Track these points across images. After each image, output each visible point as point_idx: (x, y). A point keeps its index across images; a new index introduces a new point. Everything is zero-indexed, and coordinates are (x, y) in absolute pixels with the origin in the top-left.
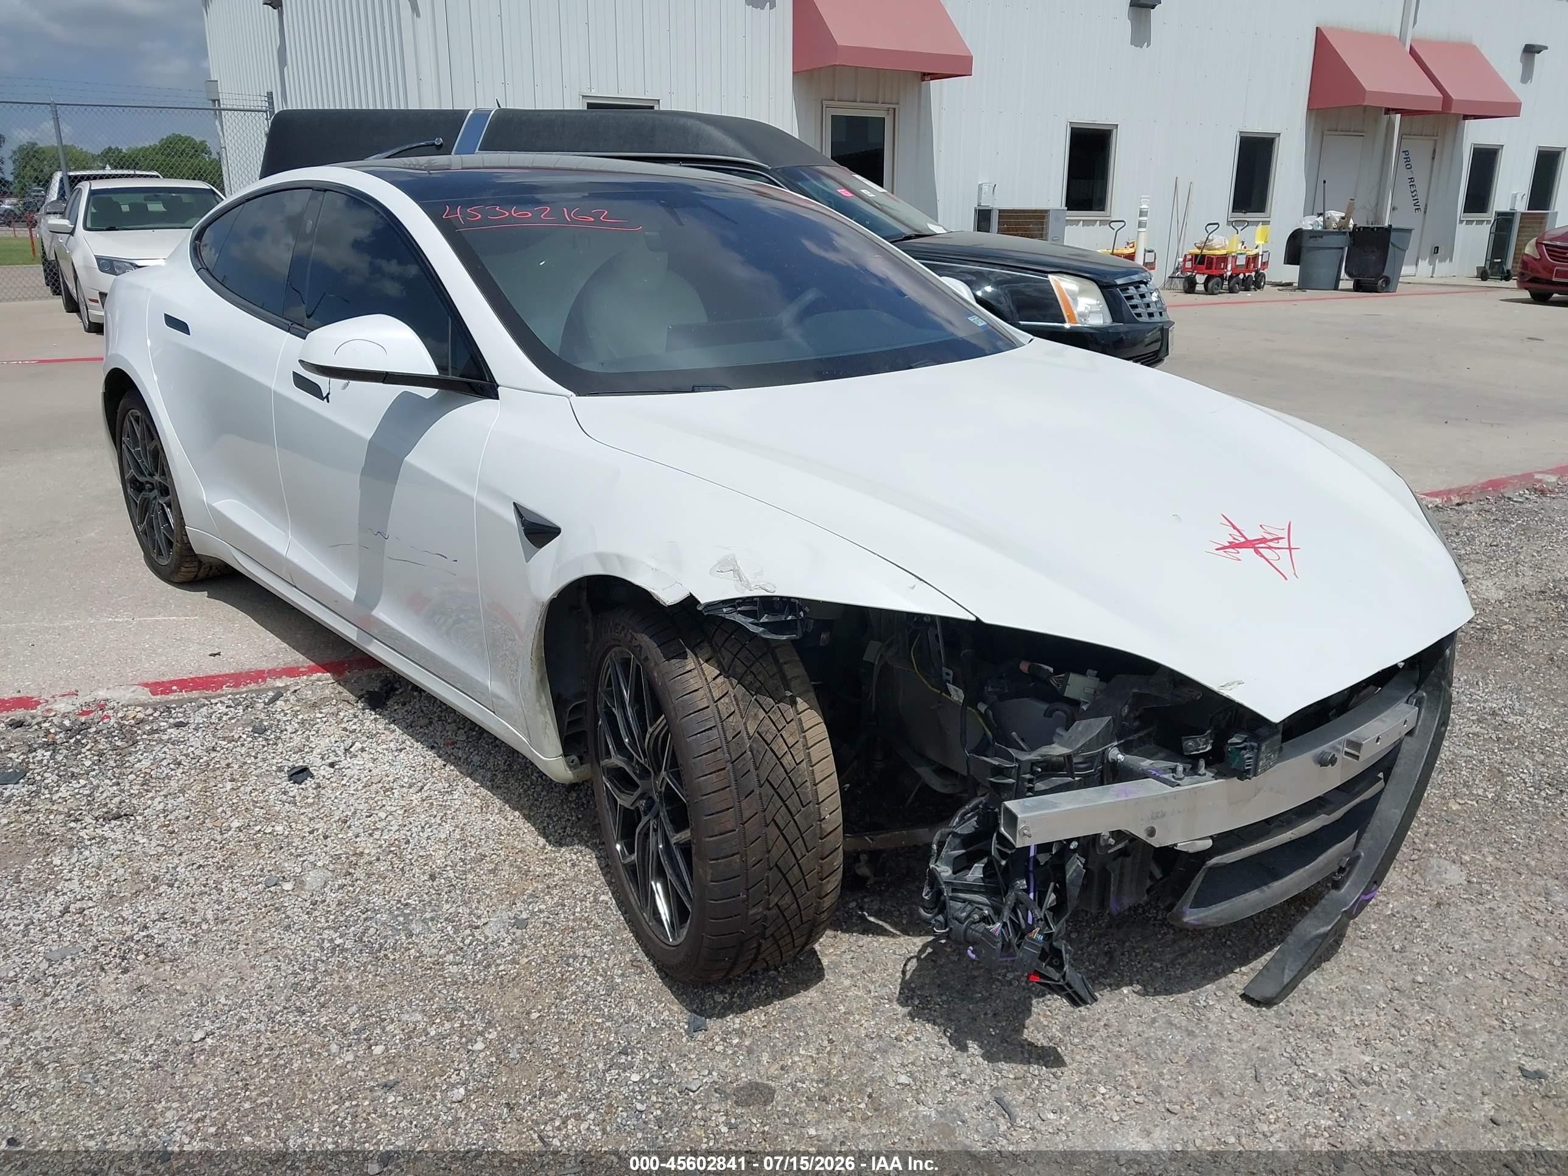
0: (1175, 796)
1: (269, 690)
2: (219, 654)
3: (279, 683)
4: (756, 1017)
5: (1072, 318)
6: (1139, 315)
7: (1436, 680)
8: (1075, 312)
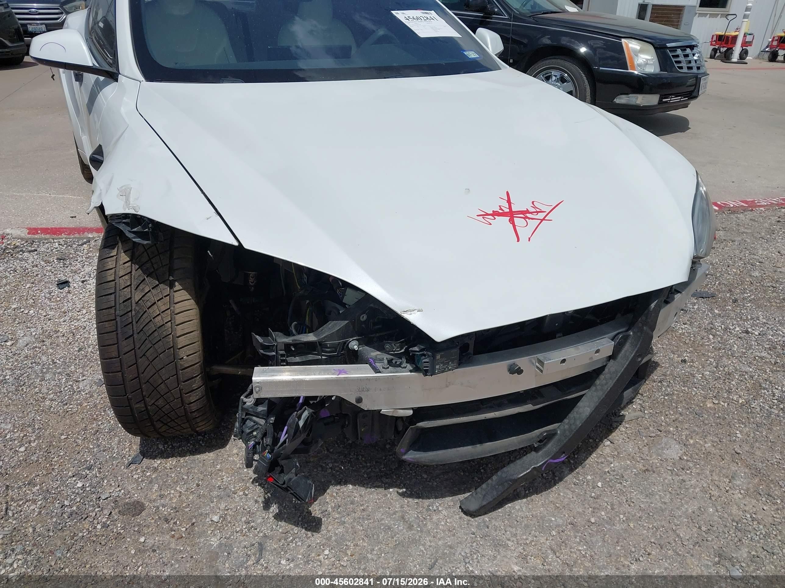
0: (376, 379)
1: (84, 238)
2: (75, 217)
3: (90, 236)
4: (171, 462)
5: (633, 68)
6: (681, 68)
7: (640, 325)
8: (636, 63)
